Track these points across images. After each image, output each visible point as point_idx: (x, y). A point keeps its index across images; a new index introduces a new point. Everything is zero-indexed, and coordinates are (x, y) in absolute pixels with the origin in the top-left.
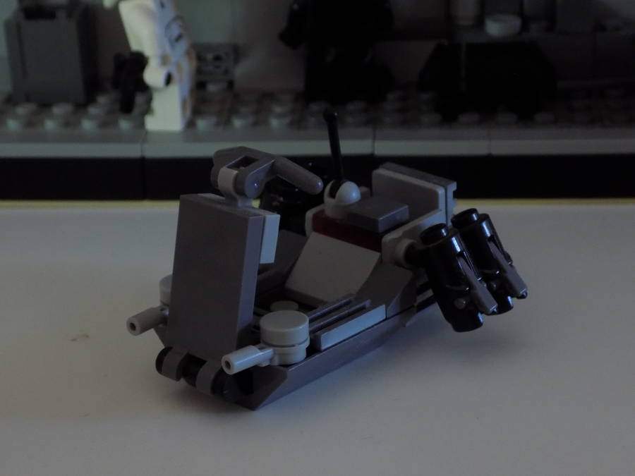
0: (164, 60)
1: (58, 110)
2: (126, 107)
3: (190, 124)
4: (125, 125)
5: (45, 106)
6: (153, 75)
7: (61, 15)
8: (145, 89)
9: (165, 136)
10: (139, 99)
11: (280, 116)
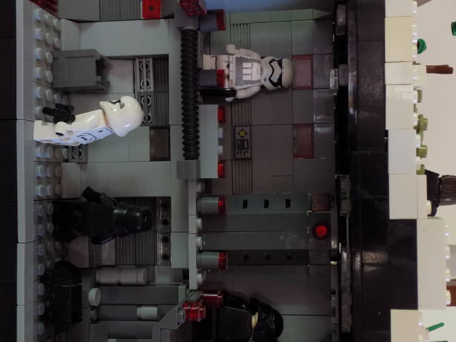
0: (70, 132)
1: (48, 73)
2: (46, 111)
3: (39, 143)
4: (38, 109)
5: (53, 67)
6: (62, 126)
7: (99, 78)
8: (55, 122)
9: (30, 131)
10: (51, 118)
11: (43, 190)
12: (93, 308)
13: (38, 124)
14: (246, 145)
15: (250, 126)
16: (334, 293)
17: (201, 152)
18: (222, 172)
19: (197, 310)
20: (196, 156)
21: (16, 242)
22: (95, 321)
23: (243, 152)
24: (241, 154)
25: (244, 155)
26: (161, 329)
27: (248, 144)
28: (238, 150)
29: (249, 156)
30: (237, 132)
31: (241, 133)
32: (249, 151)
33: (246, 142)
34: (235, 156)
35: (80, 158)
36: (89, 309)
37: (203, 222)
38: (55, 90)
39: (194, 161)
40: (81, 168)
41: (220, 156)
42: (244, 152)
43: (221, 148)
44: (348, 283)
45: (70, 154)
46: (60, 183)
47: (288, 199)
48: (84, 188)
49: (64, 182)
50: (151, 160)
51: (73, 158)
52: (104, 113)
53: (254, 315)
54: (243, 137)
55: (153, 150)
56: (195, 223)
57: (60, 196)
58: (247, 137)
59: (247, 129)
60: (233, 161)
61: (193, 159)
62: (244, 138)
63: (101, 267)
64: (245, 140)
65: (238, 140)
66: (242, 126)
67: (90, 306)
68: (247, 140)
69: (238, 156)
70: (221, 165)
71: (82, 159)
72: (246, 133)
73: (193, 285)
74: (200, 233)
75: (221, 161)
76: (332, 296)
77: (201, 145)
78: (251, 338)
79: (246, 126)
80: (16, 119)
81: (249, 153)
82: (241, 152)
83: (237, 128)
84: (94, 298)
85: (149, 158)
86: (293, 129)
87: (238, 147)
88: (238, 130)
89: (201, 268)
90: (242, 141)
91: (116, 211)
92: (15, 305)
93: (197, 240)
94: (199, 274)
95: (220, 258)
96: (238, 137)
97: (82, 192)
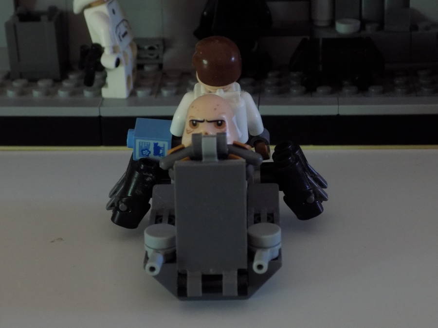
0: (115, 50)
1: (42, 84)
4: (87, 94)
5: (33, 81)
6: (107, 60)
8: (102, 69)
9: (115, 102)
12: (363, 27)
13: (106, 93)
22: (381, 26)
35: (156, 48)
36: (363, 32)
38: (64, 76)
51: (158, 57)
52: (89, 6)
63: (311, 21)
67: (360, 31)
71: (158, 46)
80: (100, 117)
92: (338, 118)
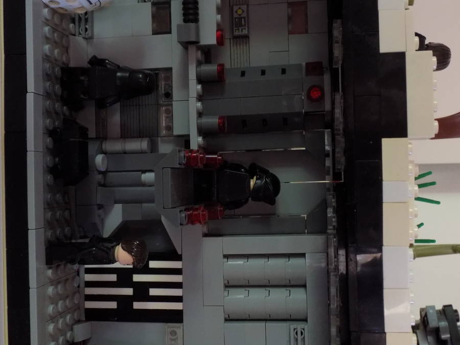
3: (46, 5)
12: (100, 172)
14: (243, 22)
15: (248, 5)
16: (328, 155)
17: (201, 17)
18: (220, 40)
19: (197, 156)
20: (196, 20)
21: (25, 91)
22: (102, 185)
23: (240, 29)
24: (239, 32)
25: (242, 31)
26: (163, 168)
27: (245, 21)
28: (236, 27)
29: (246, 32)
30: (234, 10)
31: (239, 11)
32: (246, 28)
33: (243, 19)
34: (233, 33)
35: (87, 33)
36: (96, 172)
37: (203, 88)
39: (193, 25)
40: (87, 43)
41: (218, 25)
42: (242, 29)
43: (219, 17)
44: (341, 127)
45: (77, 27)
46: (67, 53)
47: (284, 68)
48: (90, 57)
49: (71, 51)
50: (153, 34)
51: (80, 34)
53: (253, 178)
54: (240, 15)
55: (155, 25)
56: (195, 88)
57: (68, 64)
58: (244, 15)
59: (244, 7)
60: (231, 40)
61: (192, 22)
62: (242, 16)
63: (107, 139)
64: (243, 18)
65: (236, 18)
66: (240, 5)
67: (97, 170)
68: (244, 18)
69: (236, 33)
70: (220, 32)
71: (88, 34)
72: (243, 11)
73: (194, 146)
74: (200, 98)
75: (219, 29)
76: (326, 158)
77: (200, 12)
78: (250, 199)
79: (243, 4)
81: (247, 29)
82: (239, 29)
83: (234, 7)
84: (101, 163)
85: (151, 32)
86: (288, 7)
87: (236, 24)
88: (235, 8)
89: (201, 131)
90: (240, 19)
91: (119, 74)
93: (198, 105)
94: (199, 138)
95: (220, 121)
96: (235, 15)
97: (88, 60)
